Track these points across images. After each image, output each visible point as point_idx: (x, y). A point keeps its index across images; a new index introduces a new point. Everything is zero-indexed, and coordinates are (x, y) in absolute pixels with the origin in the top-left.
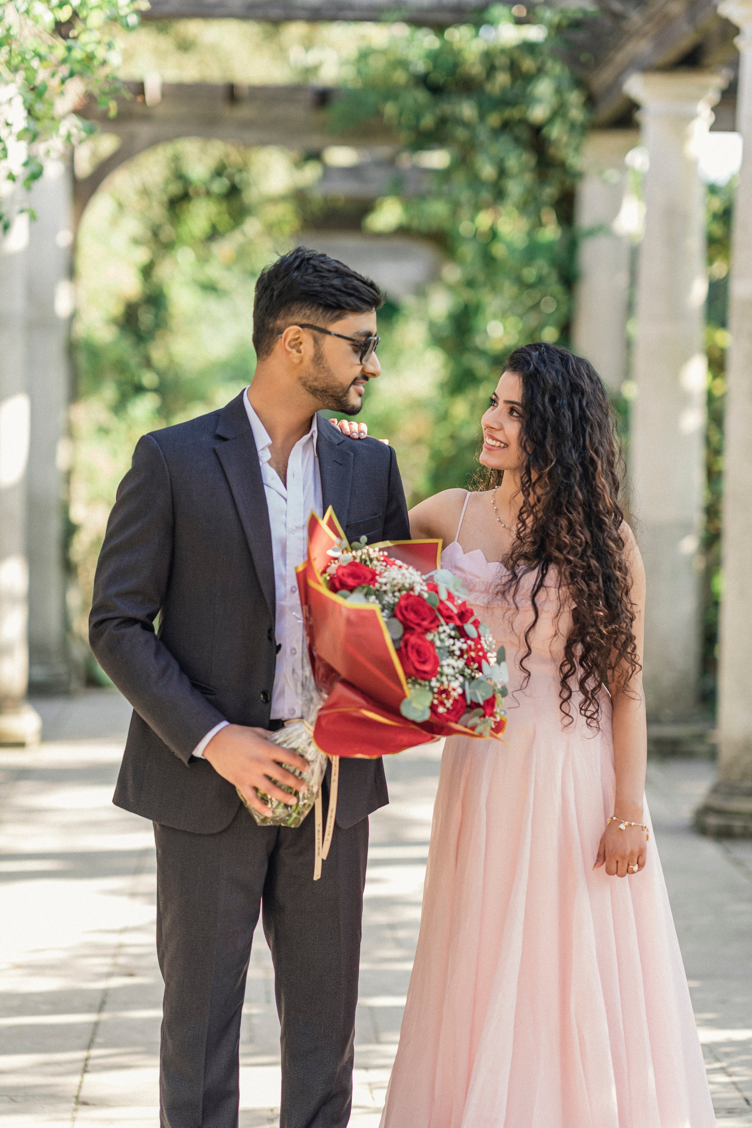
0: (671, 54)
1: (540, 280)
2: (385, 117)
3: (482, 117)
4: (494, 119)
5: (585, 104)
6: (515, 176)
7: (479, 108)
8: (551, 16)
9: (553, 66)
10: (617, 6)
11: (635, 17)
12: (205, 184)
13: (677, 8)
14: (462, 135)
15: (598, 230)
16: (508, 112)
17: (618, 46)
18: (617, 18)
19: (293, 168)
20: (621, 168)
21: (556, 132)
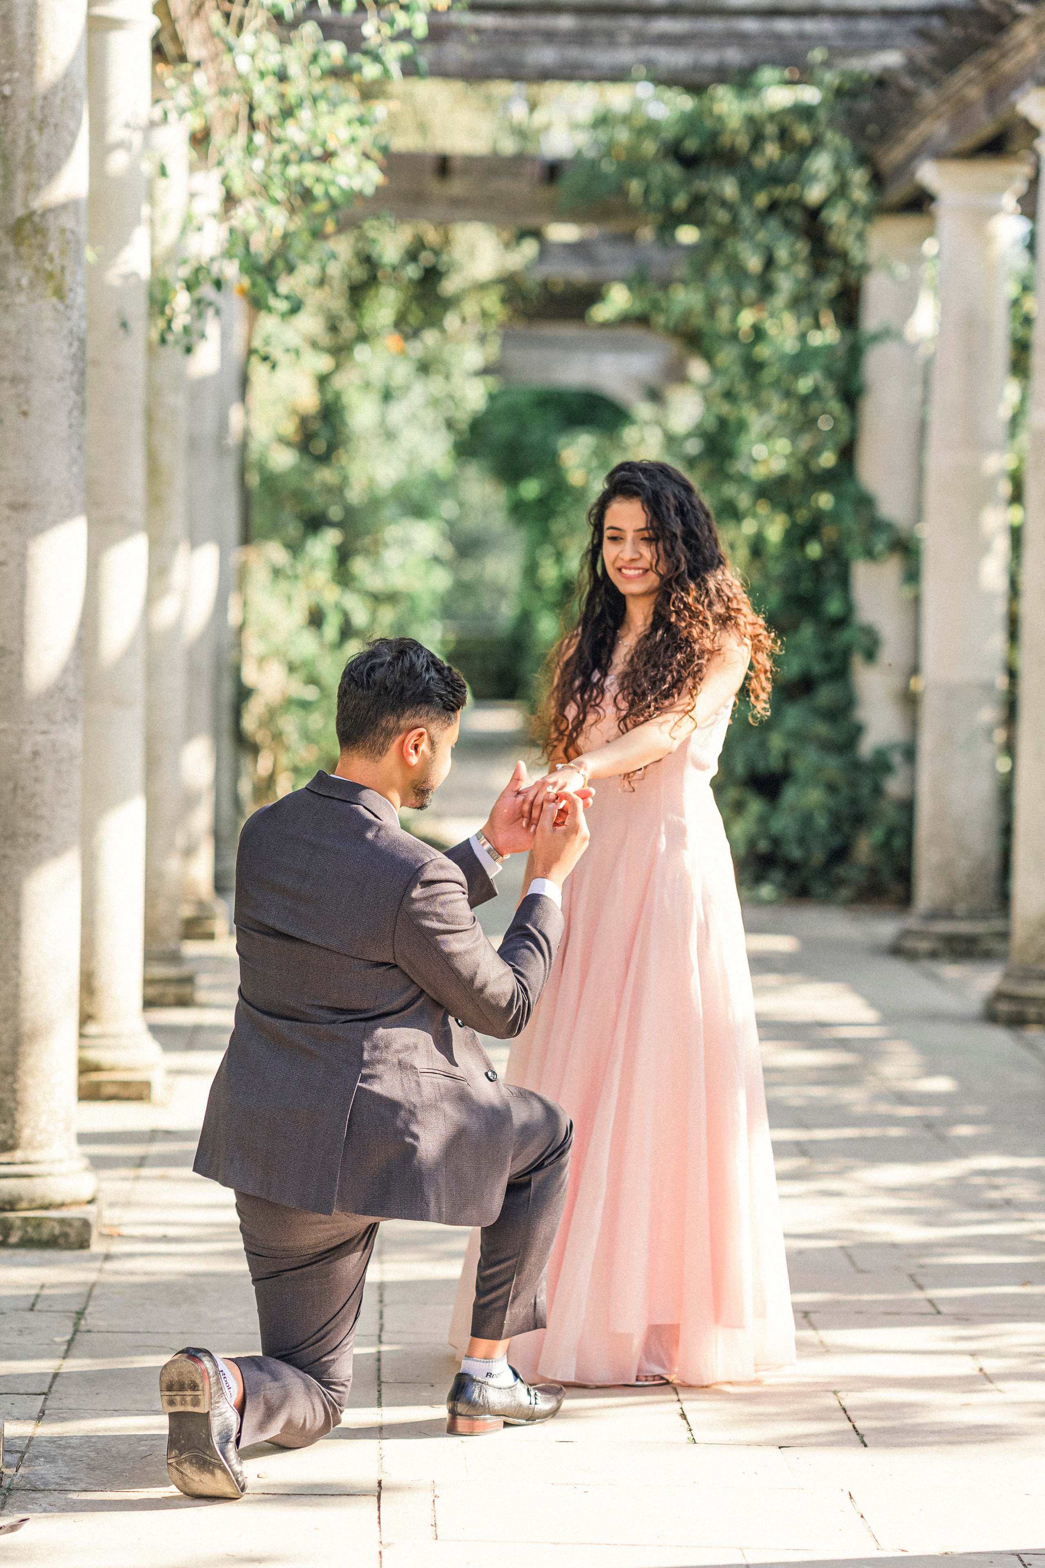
0: (969, 141)
1: (816, 392)
2: (630, 195)
3: (747, 196)
4: (761, 199)
5: (869, 184)
6: (786, 268)
7: (743, 185)
8: (831, 78)
9: (833, 138)
10: (908, 82)
11: (929, 97)
12: (394, 268)
13: (974, 93)
14: (722, 216)
15: (886, 334)
16: (778, 192)
17: (910, 125)
18: (908, 95)
19: (502, 247)
20: (917, 260)
21: (836, 215)
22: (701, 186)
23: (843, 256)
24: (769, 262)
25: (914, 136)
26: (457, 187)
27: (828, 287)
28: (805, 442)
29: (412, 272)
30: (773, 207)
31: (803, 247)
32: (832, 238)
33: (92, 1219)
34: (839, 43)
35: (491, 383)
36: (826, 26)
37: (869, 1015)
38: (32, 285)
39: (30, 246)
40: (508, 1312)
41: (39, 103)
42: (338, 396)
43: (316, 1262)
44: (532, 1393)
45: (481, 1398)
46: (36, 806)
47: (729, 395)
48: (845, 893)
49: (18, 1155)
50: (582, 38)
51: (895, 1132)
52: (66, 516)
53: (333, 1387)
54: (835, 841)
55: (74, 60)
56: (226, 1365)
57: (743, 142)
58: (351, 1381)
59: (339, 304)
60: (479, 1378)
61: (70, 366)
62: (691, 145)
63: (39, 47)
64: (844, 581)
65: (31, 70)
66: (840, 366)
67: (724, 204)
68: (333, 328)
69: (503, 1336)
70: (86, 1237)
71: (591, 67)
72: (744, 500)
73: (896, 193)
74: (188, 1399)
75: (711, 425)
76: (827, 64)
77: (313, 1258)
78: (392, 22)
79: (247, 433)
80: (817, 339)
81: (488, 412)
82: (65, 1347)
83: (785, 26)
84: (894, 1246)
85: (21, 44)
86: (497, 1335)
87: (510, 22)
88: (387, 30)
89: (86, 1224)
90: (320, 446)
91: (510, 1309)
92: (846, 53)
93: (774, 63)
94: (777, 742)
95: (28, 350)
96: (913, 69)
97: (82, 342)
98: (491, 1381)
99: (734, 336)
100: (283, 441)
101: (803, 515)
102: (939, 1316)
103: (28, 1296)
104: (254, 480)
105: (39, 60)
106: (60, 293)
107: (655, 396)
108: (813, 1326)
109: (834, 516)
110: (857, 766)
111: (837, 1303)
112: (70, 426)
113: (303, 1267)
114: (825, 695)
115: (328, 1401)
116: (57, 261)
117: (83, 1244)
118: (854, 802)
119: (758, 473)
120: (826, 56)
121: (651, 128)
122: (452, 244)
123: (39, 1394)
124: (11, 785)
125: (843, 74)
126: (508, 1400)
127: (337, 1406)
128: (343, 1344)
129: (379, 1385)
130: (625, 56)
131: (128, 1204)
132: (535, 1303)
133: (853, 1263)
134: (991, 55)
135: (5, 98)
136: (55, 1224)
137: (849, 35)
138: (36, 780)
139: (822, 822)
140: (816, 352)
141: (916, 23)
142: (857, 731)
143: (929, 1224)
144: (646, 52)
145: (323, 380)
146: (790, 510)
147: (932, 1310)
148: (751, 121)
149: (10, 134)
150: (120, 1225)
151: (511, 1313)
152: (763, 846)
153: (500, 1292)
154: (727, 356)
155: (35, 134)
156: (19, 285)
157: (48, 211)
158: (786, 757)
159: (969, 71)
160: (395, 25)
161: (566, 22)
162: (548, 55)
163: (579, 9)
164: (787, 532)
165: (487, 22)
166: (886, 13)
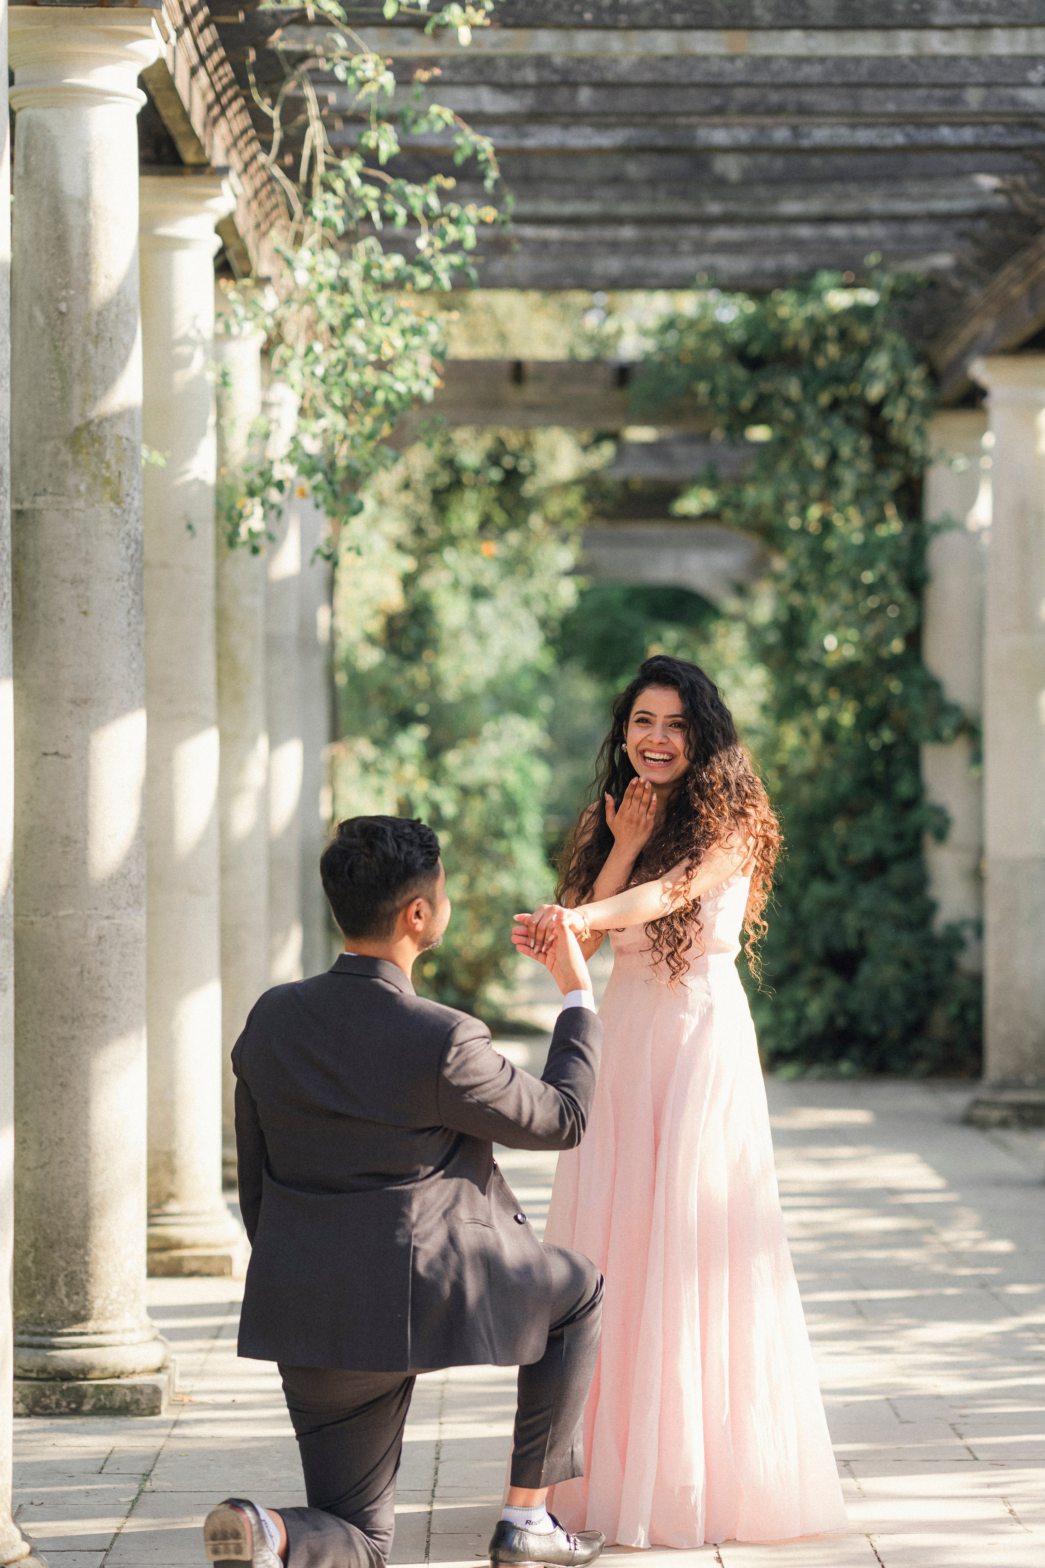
1: (881, 582)
2: (699, 396)
3: (810, 395)
4: (824, 399)
5: (925, 381)
6: (849, 464)
7: (805, 385)
8: (887, 280)
9: (892, 338)
10: (956, 283)
11: (976, 295)
12: (477, 472)
13: (1017, 291)
14: (788, 414)
15: (948, 524)
16: (842, 391)
17: (962, 323)
18: (958, 295)
19: (579, 450)
20: (977, 452)
21: (896, 412)
22: (766, 387)
23: (905, 451)
24: (834, 458)
25: (965, 334)
26: (531, 392)
27: (891, 480)
28: (872, 630)
29: (495, 474)
30: (835, 404)
31: (865, 443)
32: (894, 433)
33: (162, 1386)
34: (890, 246)
35: (583, 581)
36: (878, 231)
37: (936, 1182)
38: (89, 490)
39: (88, 454)
40: (545, 1461)
41: (95, 318)
42: (426, 596)
43: (355, 1416)
44: (572, 1539)
45: (521, 1544)
46: (102, 988)
47: (799, 586)
48: (922, 1066)
49: (91, 1326)
50: (645, 247)
51: (951, 1291)
52: (125, 710)
53: (376, 1536)
54: (911, 1016)
55: (127, 277)
56: (269, 1515)
57: (805, 344)
58: (394, 1530)
59: (424, 509)
60: (519, 1525)
61: (127, 567)
62: (755, 349)
63: (94, 266)
64: (914, 763)
65: (86, 287)
66: (904, 557)
67: (788, 402)
68: (419, 531)
69: (541, 1484)
70: (158, 1404)
71: (656, 275)
72: (815, 689)
73: (951, 389)
74: (232, 1547)
75: (784, 617)
76: (881, 267)
77: (352, 1411)
78: (443, 235)
79: (333, 633)
80: (882, 531)
81: (579, 610)
82: (130, 1506)
83: (838, 231)
84: (940, 1397)
85: (75, 264)
86: (535, 1484)
87: (575, 234)
88: (439, 244)
89: (156, 1391)
90: (407, 646)
91: (547, 1459)
92: (902, 257)
93: (830, 267)
94: (851, 920)
95: (87, 553)
96: (960, 270)
97: (139, 543)
98: (530, 1528)
99: (803, 531)
100: (371, 639)
101: (873, 701)
102: (976, 1462)
103: (99, 1459)
104: (341, 679)
105: (93, 278)
106: (117, 498)
107: (741, 590)
108: (852, 1474)
109: (904, 700)
110: (931, 943)
111: (877, 1452)
112: (129, 624)
113: (343, 1420)
114: (898, 874)
115: (372, 1549)
116: (114, 466)
117: (154, 1410)
118: (928, 977)
119: (831, 661)
120: (880, 259)
121: (717, 331)
122: (534, 446)
123: (101, 1551)
124: (78, 969)
125: (898, 277)
126: (548, 1546)
127: (381, 1554)
128: (383, 1494)
129: (429, 1536)
130: (689, 264)
131: (201, 1374)
132: (572, 1452)
133: (897, 1415)
134: (1030, 255)
135: (61, 314)
136: (128, 1392)
137: (901, 239)
138: (102, 963)
139: (897, 997)
140: (881, 544)
141: (964, 225)
142: (931, 908)
143: (975, 1378)
144: (707, 259)
145: (408, 581)
146: (860, 697)
147: (971, 1458)
148: (811, 321)
149: (66, 349)
150: (191, 1393)
151: (548, 1462)
152: (841, 1021)
153: (536, 1442)
154: (797, 548)
155: (90, 346)
156: (78, 491)
157: (104, 420)
158: (861, 935)
159: (1010, 270)
160: (447, 238)
161: (628, 233)
162: (613, 265)
163: (639, 221)
164: (859, 717)
165: (553, 233)
166: (933, 217)
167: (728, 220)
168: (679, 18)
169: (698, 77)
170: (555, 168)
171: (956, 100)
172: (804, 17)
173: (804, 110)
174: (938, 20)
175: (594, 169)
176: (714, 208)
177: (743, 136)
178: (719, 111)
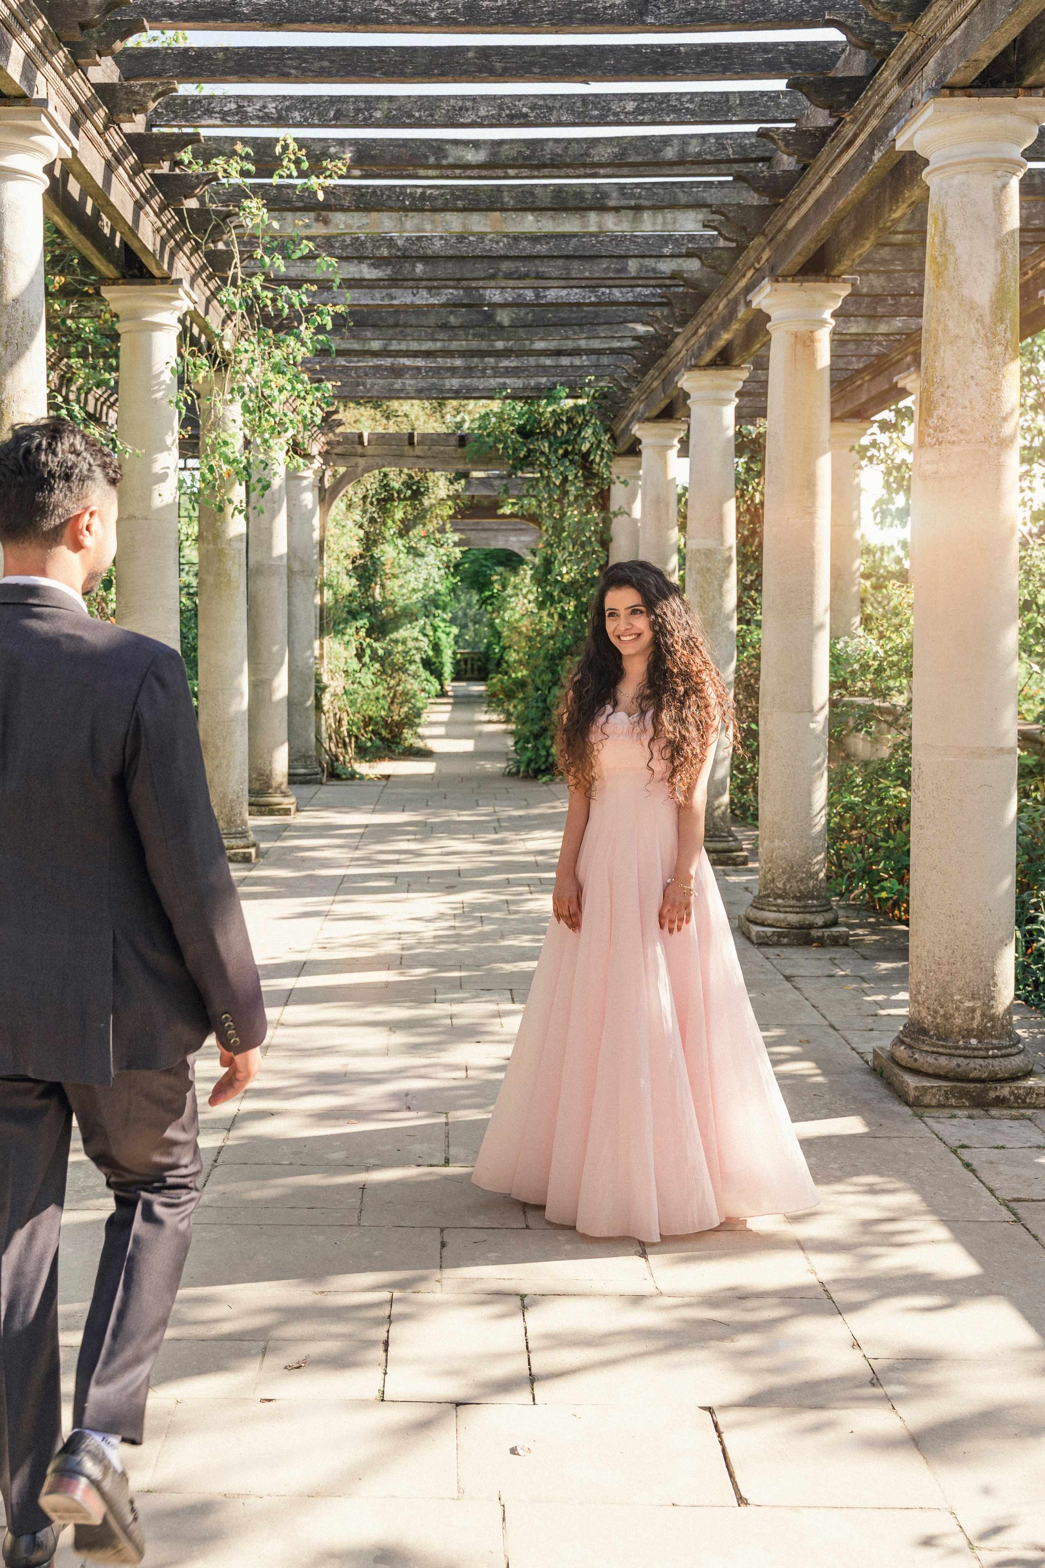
0: (655, 412)
3: (553, 450)
4: (560, 452)
5: (609, 441)
6: (572, 483)
7: (550, 445)
8: (591, 392)
9: (593, 420)
11: (634, 391)
12: (400, 491)
13: (655, 384)
15: (621, 512)
16: (569, 448)
17: (627, 408)
19: (448, 482)
21: (595, 457)
22: (531, 446)
23: (600, 477)
24: (565, 480)
25: (629, 412)
26: (418, 450)
27: (593, 491)
29: (409, 493)
30: (566, 454)
31: (580, 473)
32: (594, 467)
35: (463, 548)
36: (584, 360)
50: (469, 372)
57: (550, 424)
59: (373, 509)
62: (528, 427)
66: (599, 529)
67: (542, 453)
71: (476, 389)
72: (556, 593)
73: (623, 445)
75: (544, 560)
80: (588, 517)
81: (463, 561)
83: (565, 361)
87: (431, 363)
93: (562, 384)
119: (566, 579)
121: (509, 420)
122: (426, 478)
125: (596, 389)
134: (664, 360)
140: (588, 523)
144: (500, 380)
146: (577, 597)
148: (553, 414)
159: (653, 372)
160: (316, 324)
161: (458, 362)
162: (455, 383)
163: (463, 354)
164: (576, 607)
165: (420, 362)
166: (613, 351)
167: (506, 353)
168: (460, 204)
169: (478, 252)
170: (413, 320)
171: (624, 269)
172: (533, 202)
173: (539, 277)
174: (611, 203)
175: (432, 320)
176: (500, 345)
177: (509, 295)
178: (493, 277)
